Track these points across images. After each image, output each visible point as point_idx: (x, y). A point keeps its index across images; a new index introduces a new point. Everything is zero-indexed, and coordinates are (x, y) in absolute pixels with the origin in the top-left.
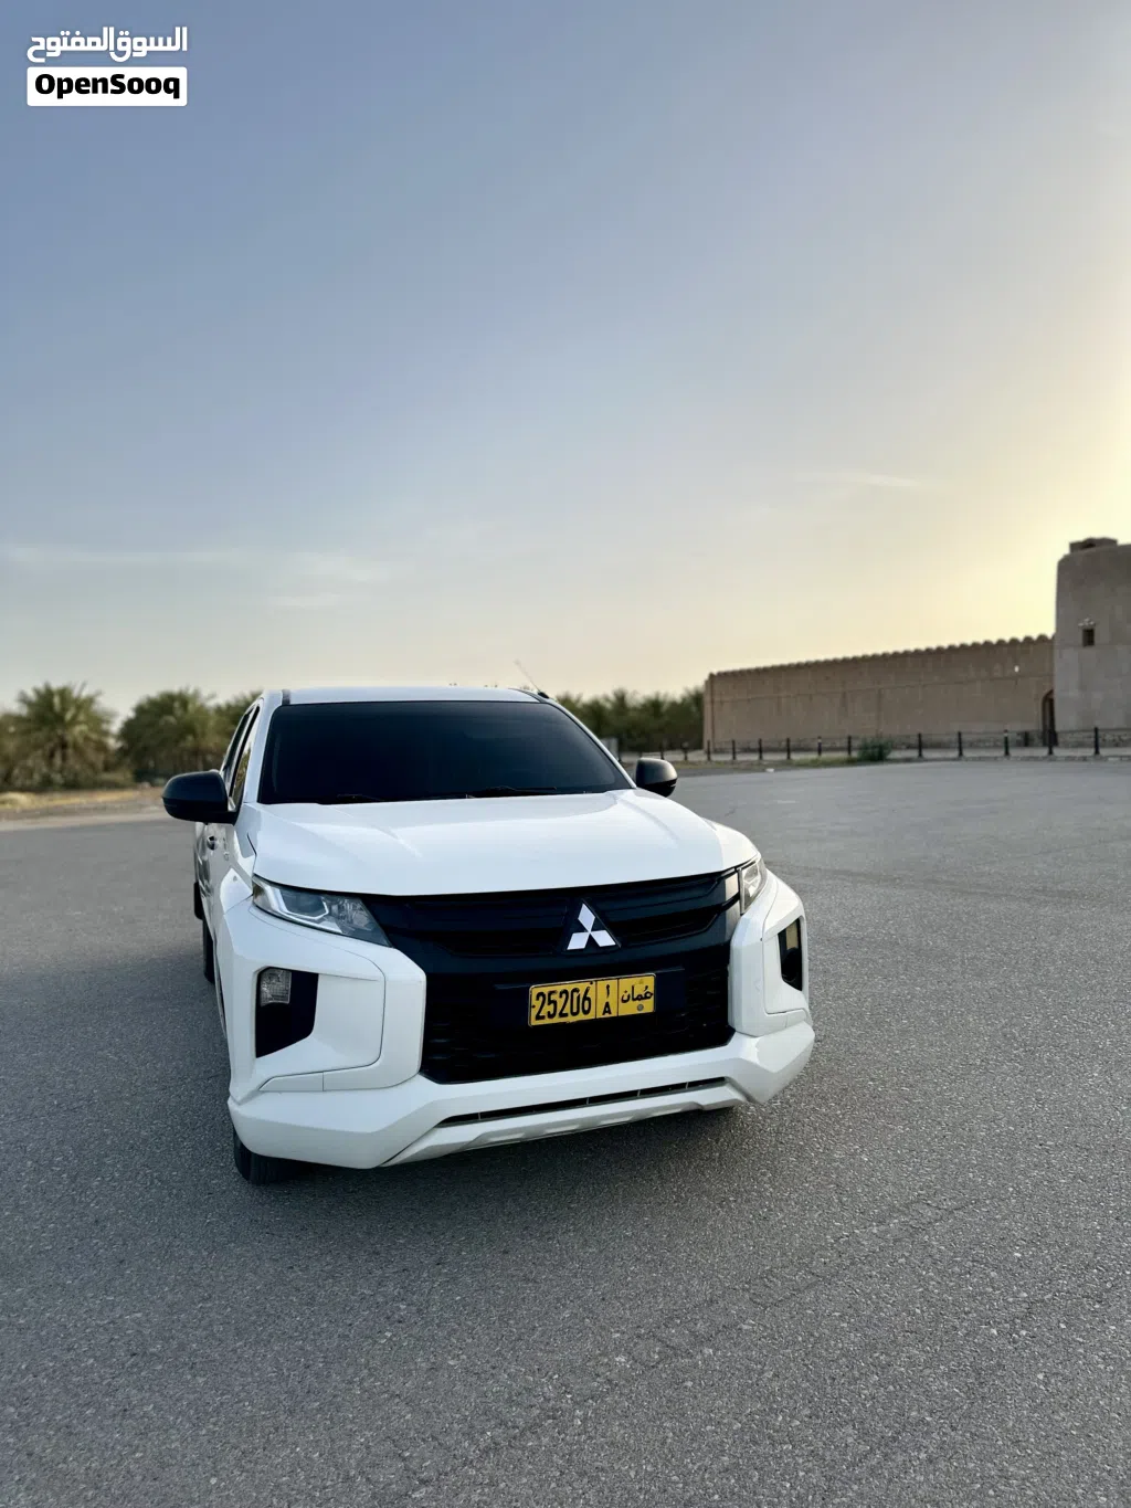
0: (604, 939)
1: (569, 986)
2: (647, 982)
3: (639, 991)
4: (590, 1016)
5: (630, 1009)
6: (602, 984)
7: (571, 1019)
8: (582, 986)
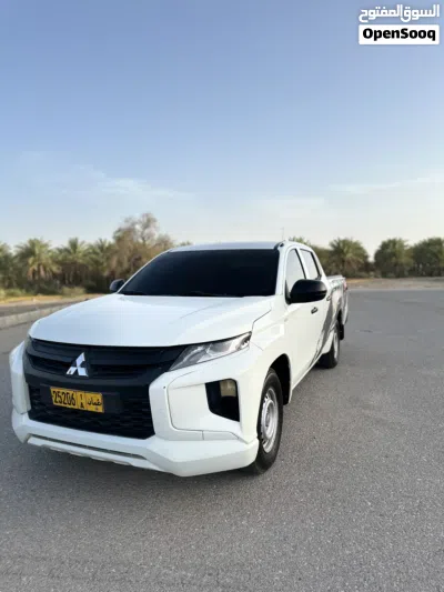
0: (82, 372)
1: (65, 391)
2: (98, 397)
3: (95, 401)
4: (76, 407)
5: (92, 408)
6: (79, 393)
7: (68, 406)
8: (71, 392)
